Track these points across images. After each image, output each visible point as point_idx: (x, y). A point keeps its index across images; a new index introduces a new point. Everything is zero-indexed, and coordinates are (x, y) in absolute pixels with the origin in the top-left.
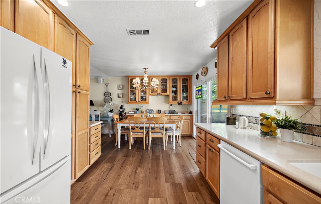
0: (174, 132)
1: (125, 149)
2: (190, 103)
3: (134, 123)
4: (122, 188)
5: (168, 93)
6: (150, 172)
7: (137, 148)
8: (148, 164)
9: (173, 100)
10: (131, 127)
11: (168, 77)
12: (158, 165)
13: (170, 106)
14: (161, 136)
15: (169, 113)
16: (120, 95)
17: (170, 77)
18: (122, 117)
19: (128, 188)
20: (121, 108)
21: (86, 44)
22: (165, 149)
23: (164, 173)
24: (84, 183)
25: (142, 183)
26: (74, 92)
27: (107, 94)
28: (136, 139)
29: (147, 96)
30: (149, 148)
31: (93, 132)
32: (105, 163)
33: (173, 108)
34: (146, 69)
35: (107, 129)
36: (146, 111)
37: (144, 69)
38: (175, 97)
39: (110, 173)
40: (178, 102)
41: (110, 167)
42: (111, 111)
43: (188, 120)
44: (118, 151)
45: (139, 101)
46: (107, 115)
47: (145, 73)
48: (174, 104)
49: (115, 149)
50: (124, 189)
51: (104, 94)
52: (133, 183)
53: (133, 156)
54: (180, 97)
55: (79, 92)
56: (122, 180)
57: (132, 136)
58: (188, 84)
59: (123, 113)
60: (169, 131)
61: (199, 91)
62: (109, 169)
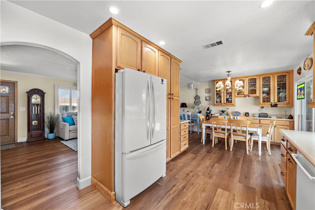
0: (260, 137)
1: (208, 147)
2: (291, 105)
3: (216, 124)
4: (199, 174)
5: (257, 94)
6: (225, 170)
7: (219, 148)
8: (225, 164)
9: (264, 102)
10: (214, 127)
11: (257, 76)
12: (235, 166)
13: (261, 109)
14: (244, 140)
15: (259, 116)
16: (207, 98)
17: (259, 76)
18: (208, 118)
19: (203, 175)
20: (208, 110)
21: (177, 63)
22: (248, 154)
23: (239, 175)
24: (175, 163)
25: (216, 176)
26: (169, 98)
27: (197, 98)
28: (220, 140)
29: (233, 98)
30: (231, 150)
31: (182, 127)
32: (191, 153)
33: (264, 111)
34: (229, 72)
35: (197, 127)
36: (232, 113)
37: (227, 72)
38: (267, 98)
39: (193, 161)
40: (271, 104)
41: (194, 157)
42: (200, 112)
43: (286, 126)
44: (202, 147)
45: (224, 103)
46: (197, 116)
47: (228, 76)
48: (266, 106)
49: (201, 145)
50: (200, 175)
51: (195, 98)
52: (209, 174)
53: (214, 154)
54: (274, 98)
55: (173, 99)
56: (201, 169)
57: (214, 135)
58: (287, 81)
59: (210, 114)
60: (254, 135)
61: (301, 89)
62: (192, 158)
